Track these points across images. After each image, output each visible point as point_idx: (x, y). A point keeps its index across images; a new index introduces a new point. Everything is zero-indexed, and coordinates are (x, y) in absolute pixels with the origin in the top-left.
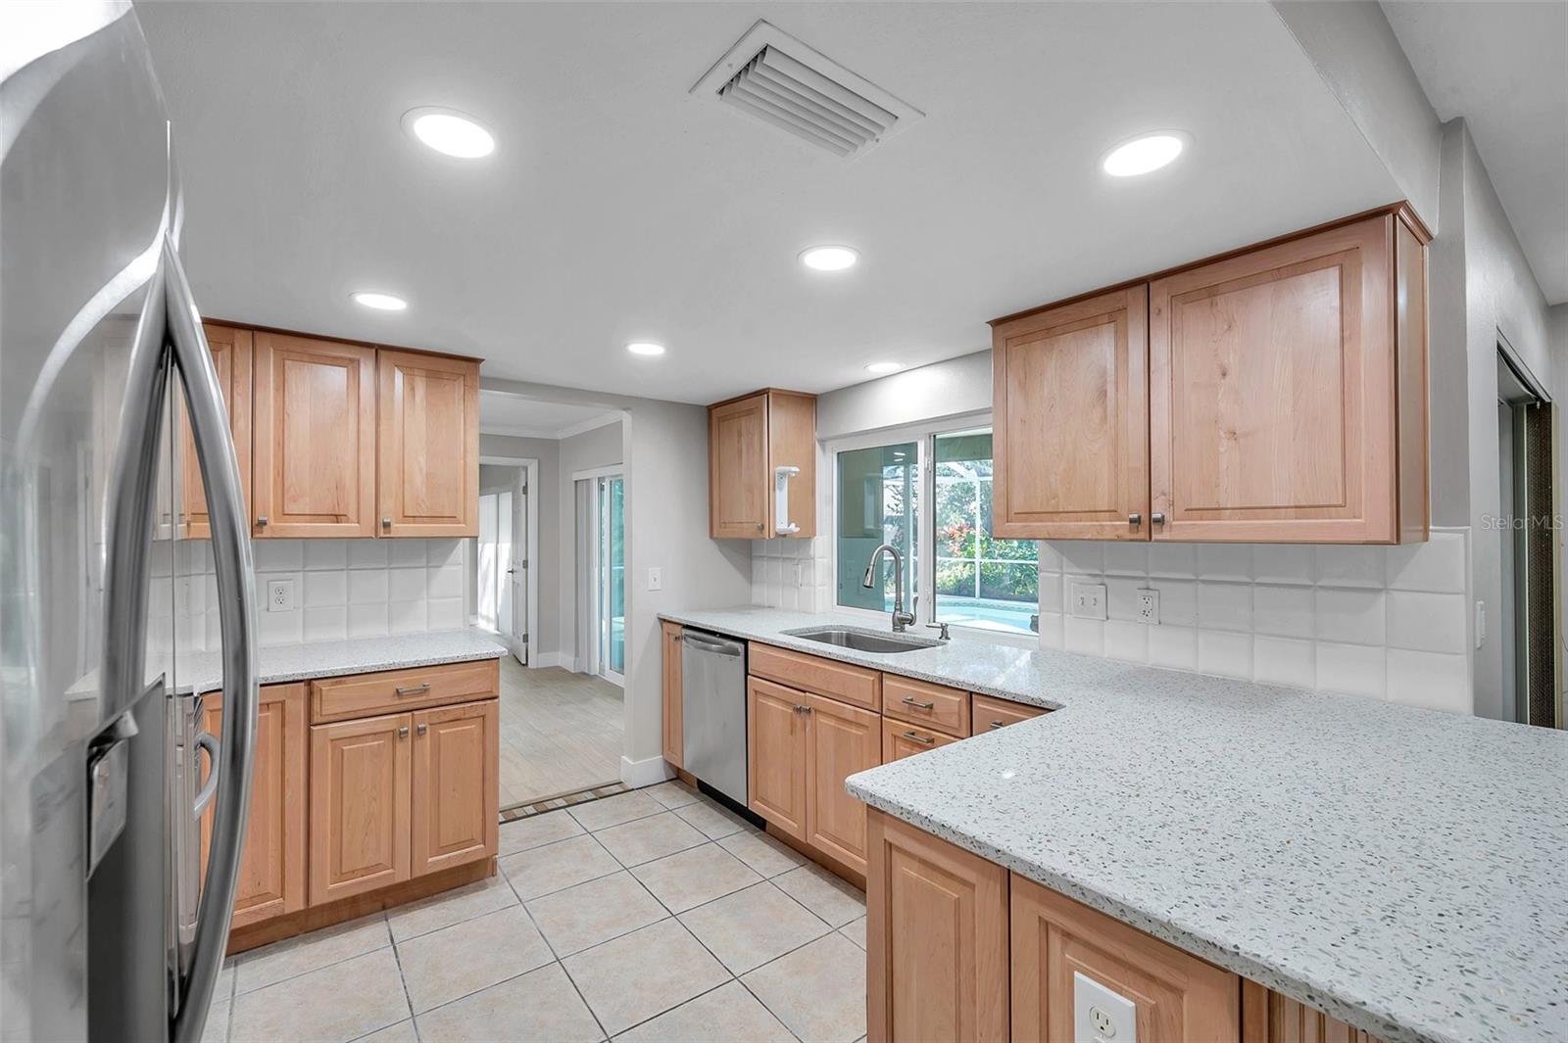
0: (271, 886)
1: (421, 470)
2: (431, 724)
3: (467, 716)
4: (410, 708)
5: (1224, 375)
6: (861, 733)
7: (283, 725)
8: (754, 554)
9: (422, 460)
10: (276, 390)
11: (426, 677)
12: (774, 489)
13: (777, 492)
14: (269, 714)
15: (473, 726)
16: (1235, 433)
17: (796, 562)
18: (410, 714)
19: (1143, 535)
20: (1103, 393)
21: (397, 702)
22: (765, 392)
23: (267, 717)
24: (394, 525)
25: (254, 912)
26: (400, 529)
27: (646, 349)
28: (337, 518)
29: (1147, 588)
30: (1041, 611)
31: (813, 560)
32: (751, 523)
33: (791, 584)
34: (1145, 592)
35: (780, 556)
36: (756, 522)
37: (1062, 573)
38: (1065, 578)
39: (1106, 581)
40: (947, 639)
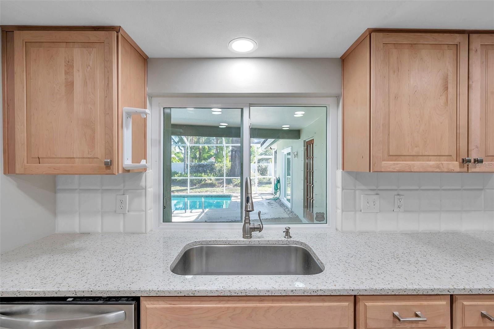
8: (59, 187)
17: (122, 192)
19: (466, 169)
29: (398, 195)
30: (343, 211)
31: (144, 190)
32: (89, 158)
33: (115, 211)
34: (399, 196)
35: (98, 188)
36: (97, 158)
37: (355, 190)
38: (357, 192)
39: (379, 192)
40: (291, 237)
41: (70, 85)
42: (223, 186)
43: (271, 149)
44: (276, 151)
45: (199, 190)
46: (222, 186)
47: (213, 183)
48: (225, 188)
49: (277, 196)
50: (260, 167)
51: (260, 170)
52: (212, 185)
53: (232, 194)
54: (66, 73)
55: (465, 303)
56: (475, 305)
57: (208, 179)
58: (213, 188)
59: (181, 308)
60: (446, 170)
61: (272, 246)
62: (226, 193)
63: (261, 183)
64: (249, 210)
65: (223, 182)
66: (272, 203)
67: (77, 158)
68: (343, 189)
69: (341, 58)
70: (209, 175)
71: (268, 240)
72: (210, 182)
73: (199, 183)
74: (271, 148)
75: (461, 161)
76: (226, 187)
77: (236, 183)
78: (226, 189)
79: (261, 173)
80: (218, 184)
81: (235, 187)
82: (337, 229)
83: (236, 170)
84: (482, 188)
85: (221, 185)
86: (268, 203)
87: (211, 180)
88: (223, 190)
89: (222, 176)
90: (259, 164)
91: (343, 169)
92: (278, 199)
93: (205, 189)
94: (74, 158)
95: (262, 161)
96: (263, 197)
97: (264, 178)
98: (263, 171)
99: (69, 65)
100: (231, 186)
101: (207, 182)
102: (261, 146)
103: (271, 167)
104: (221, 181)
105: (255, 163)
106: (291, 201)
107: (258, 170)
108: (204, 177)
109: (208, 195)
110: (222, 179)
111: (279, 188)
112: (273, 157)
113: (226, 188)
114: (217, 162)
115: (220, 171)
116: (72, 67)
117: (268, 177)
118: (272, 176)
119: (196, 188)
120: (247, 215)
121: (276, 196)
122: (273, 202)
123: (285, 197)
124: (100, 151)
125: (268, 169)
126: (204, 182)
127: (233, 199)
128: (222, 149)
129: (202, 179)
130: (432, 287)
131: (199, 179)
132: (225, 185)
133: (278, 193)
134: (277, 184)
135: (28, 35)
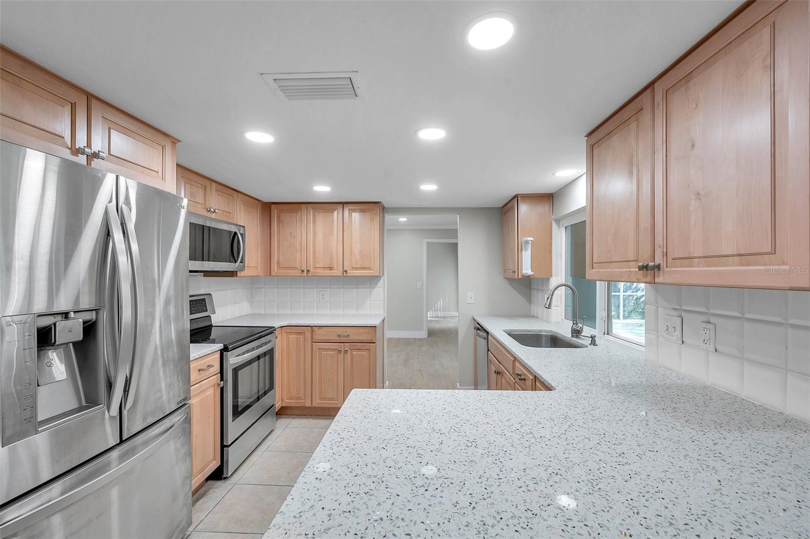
0: (302, 395)
1: (358, 249)
2: (350, 349)
3: (363, 348)
4: (343, 341)
5: (693, 146)
7: (305, 341)
8: (532, 287)
9: (358, 245)
10: (313, 223)
11: (349, 330)
12: (522, 251)
13: (524, 252)
14: (301, 336)
15: (365, 353)
16: (699, 194)
17: (545, 292)
18: (343, 344)
21: (338, 339)
22: (516, 197)
23: (300, 337)
24: (348, 271)
25: (297, 403)
26: (351, 273)
27: (429, 188)
28: (331, 268)
39: (683, 314)
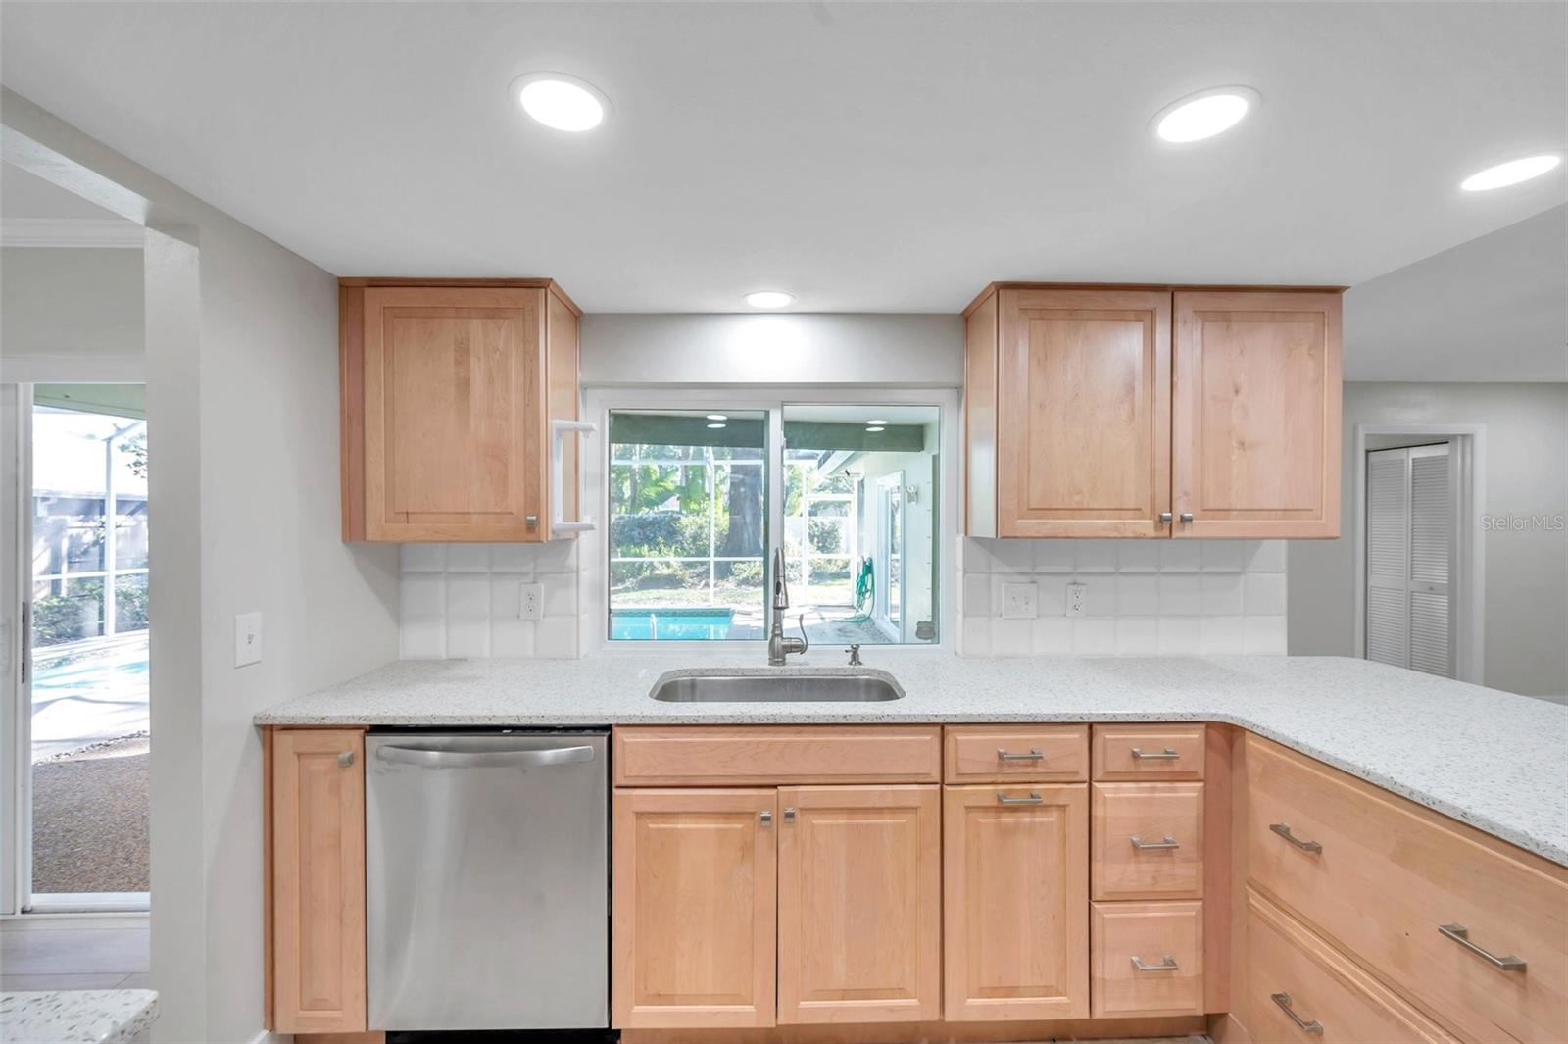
5: (1237, 392)
6: (904, 821)
8: (406, 570)
12: (550, 458)
13: (553, 462)
16: (1244, 444)
19: (1166, 533)
20: (1131, 389)
22: (536, 284)
29: (1075, 584)
30: (965, 616)
31: (575, 574)
32: (497, 513)
33: (519, 616)
34: (1075, 587)
35: (485, 570)
36: (511, 513)
37: (990, 573)
38: (994, 579)
39: (1036, 578)
40: (860, 663)
41: (464, 386)
42: (707, 585)
43: (848, 474)
44: (863, 481)
45: (633, 595)
46: (703, 582)
47: (676, 576)
48: (712, 589)
49: (865, 610)
50: (817, 526)
51: (818, 537)
52: (673, 582)
53: (733, 606)
54: (458, 363)
55: (1108, 737)
56: (1123, 739)
57: (662, 563)
58: (676, 588)
59: (676, 742)
60: (1131, 535)
61: (823, 680)
62: (716, 603)
63: (819, 576)
64: (780, 605)
65: (707, 572)
66: (851, 632)
67: (474, 513)
68: (966, 572)
69: (963, 314)
70: (665, 550)
71: (816, 666)
72: (666, 571)
73: (633, 576)
74: (846, 472)
75: (1158, 519)
76: (715, 586)
77: (744, 575)
78: (715, 593)
79: (821, 545)
80: (692, 578)
81: (743, 586)
82: (956, 654)
83: (746, 536)
84: (1239, 570)
85: (700, 582)
86: (839, 630)
87: (668, 565)
88: (707, 594)
89: (704, 552)
90: (813, 518)
91: (966, 534)
92: (867, 619)
93: (654, 593)
94: (469, 513)
95: (825, 508)
96: (824, 614)
97: (829, 561)
98: (825, 540)
99: (463, 351)
100: (730, 584)
101: (657, 572)
102: (820, 466)
103: (847, 527)
104: (699, 569)
105: (801, 515)
106: (901, 624)
107: (812, 538)
108: (648, 556)
109: (663, 609)
110: (702, 563)
111: (869, 587)
112: (853, 497)
113: (717, 589)
114: (684, 512)
115: (695, 538)
116: (468, 351)
117: (839, 556)
118: (850, 553)
119: (627, 590)
120: (778, 620)
121: (861, 612)
122: (851, 627)
123: (886, 614)
124: (515, 500)
125: (842, 533)
126: (648, 572)
127: (738, 620)
128: (700, 472)
129: (643, 562)
130: (1057, 712)
131: (634, 563)
132: (712, 581)
133: (868, 603)
134: (863, 578)
135: (389, 296)
